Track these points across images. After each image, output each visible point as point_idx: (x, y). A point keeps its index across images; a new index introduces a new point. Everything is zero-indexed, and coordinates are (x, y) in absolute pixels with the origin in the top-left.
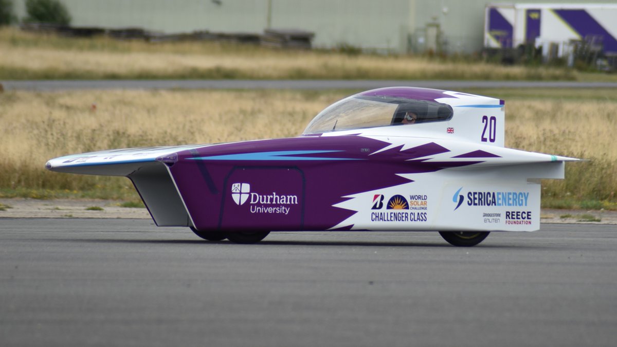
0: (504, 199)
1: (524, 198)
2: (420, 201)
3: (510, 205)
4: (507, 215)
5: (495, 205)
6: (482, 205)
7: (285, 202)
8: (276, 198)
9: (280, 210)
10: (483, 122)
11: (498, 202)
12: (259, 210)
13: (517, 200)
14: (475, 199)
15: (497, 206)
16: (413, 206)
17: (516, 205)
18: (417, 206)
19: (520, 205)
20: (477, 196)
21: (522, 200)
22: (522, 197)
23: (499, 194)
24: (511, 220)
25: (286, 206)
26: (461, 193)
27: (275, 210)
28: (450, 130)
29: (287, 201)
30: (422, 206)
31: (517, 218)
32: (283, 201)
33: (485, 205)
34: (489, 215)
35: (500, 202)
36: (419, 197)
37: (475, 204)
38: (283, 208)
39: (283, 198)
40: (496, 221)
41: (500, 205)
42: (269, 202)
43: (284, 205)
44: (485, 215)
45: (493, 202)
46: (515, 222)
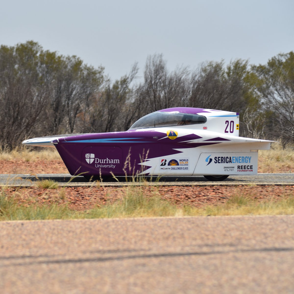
0: (236, 160)
1: (248, 159)
2: (184, 162)
3: (240, 162)
4: (238, 167)
5: (231, 163)
6: (223, 163)
7: (113, 163)
8: (108, 161)
9: (110, 166)
10: (226, 123)
11: (233, 161)
12: (100, 166)
13: (244, 160)
14: (219, 160)
15: (232, 163)
16: (181, 164)
17: (244, 162)
18: (183, 164)
19: (246, 162)
20: (220, 159)
21: (247, 160)
22: (247, 159)
23: (233, 157)
24: (241, 170)
25: (113, 164)
26: (210, 158)
27: (108, 166)
28: (205, 128)
29: (114, 162)
30: (186, 164)
31: (244, 169)
32: (112, 162)
33: (225, 163)
34: (228, 168)
35: (234, 161)
36: (184, 160)
37: (219, 163)
38: (112, 165)
39: (112, 160)
40: (232, 170)
41: (234, 162)
42: (104, 163)
43: (112, 164)
44: (225, 168)
45: (230, 162)
46: (243, 171)
